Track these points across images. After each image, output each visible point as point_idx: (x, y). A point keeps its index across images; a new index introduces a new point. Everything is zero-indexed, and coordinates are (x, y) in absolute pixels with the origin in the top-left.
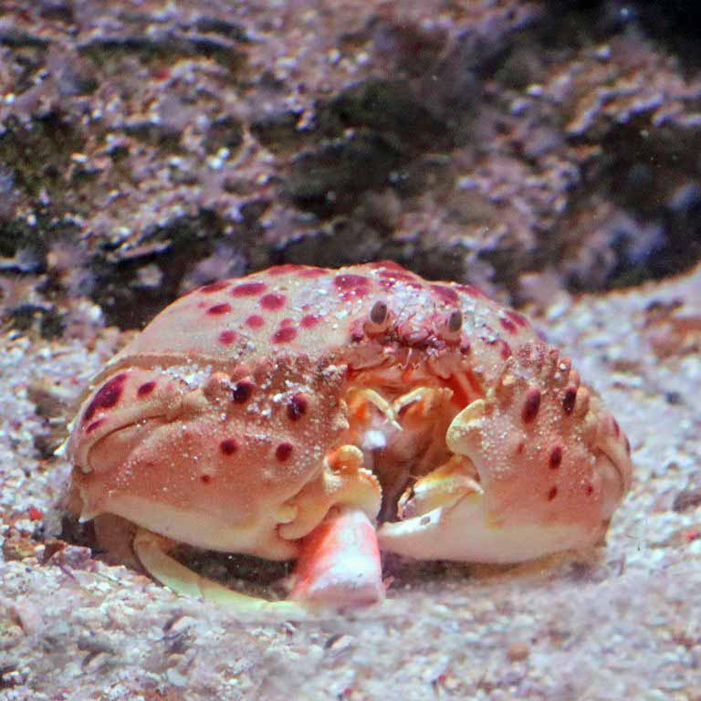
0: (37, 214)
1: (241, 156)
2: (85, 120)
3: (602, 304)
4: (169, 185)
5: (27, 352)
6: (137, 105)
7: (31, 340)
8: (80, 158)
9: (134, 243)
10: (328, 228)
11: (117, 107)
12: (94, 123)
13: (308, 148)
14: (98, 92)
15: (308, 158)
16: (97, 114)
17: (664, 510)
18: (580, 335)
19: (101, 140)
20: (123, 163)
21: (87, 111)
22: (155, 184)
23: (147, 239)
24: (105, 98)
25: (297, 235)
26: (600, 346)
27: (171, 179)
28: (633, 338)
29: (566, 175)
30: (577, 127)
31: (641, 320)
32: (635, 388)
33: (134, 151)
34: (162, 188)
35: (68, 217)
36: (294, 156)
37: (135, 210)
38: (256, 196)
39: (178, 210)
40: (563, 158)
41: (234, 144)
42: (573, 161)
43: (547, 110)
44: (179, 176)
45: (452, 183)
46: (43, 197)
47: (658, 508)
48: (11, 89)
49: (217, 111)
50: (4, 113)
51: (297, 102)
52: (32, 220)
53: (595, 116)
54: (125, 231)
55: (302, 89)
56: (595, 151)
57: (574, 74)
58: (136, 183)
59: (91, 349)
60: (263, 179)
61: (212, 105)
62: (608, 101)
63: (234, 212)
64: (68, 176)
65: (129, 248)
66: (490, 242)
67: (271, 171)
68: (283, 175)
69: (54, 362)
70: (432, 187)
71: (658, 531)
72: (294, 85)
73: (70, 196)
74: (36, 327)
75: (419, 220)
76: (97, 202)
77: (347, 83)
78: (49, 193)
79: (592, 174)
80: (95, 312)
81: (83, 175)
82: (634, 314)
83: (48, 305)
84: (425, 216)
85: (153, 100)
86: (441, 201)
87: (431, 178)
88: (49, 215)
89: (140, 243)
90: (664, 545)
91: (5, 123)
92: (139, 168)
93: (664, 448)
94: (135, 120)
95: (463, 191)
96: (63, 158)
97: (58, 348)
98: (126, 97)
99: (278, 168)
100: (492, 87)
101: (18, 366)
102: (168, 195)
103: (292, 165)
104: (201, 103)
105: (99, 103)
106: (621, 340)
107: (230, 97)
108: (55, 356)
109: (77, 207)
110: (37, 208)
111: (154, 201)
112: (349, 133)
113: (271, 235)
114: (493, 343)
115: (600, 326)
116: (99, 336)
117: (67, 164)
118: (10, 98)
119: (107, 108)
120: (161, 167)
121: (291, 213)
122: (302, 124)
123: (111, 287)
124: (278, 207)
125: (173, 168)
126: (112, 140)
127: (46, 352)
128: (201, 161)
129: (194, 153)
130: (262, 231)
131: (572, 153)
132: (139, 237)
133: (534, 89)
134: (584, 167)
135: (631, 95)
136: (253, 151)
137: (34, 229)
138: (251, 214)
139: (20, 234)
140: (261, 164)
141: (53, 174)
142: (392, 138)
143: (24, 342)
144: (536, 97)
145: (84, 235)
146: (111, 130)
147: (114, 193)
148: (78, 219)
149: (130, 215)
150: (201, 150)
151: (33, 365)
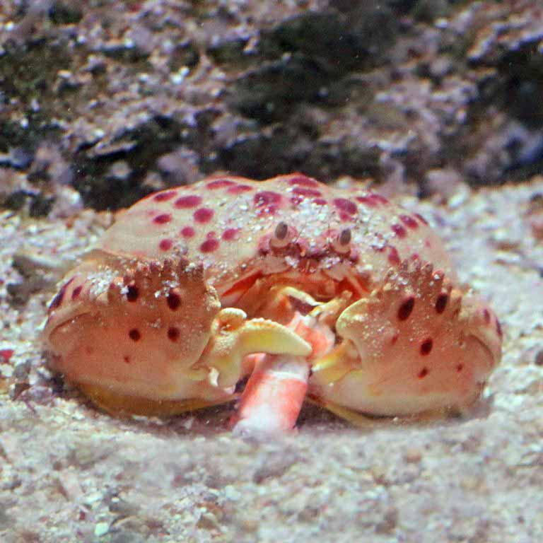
0: (29, 118)
1: (198, 74)
2: (71, 44)
3: (496, 195)
4: (138, 96)
5: (18, 228)
6: (114, 32)
7: (22, 218)
8: (65, 74)
9: (107, 142)
10: (268, 132)
11: (99, 34)
12: (79, 46)
13: (253, 68)
14: (82, 21)
15: (252, 76)
16: (81, 39)
17: (527, 363)
18: (473, 220)
19: (84, 60)
20: (101, 78)
21: (73, 36)
22: (127, 95)
23: (117, 139)
24: (89, 26)
25: (241, 137)
26: (489, 230)
27: (140, 91)
28: (517, 223)
29: (466, 91)
30: (476, 53)
31: (524, 209)
32: (514, 264)
33: (111, 68)
34: (132, 99)
35: (54, 121)
36: (241, 74)
37: (109, 116)
38: (208, 106)
39: (144, 116)
40: (465, 78)
41: (193, 64)
42: (472, 80)
43: (452, 39)
44: (147, 89)
45: (372, 97)
46: (34, 105)
47: (523, 361)
48: (11, 18)
49: (180, 37)
50: (4, 39)
51: (245, 31)
52: (24, 123)
53: (492, 44)
54: (100, 133)
55: (250, 21)
56: (491, 72)
57: (476, 11)
58: (111, 94)
59: (69, 226)
60: (215, 92)
61: (176, 33)
62: (502, 33)
63: (190, 119)
64: (55, 88)
65: (104, 147)
66: (401, 145)
67: (222, 86)
68: (232, 89)
69: (39, 237)
70: (354, 100)
71: (522, 380)
72: (243, 17)
73: (57, 105)
74: (26, 209)
75: (343, 127)
76: (79, 109)
77: (286, 16)
78: (39, 102)
79: (488, 91)
80: (75, 197)
81: (67, 88)
82: (520, 203)
83: (37, 191)
84: (349, 123)
85: (128, 28)
86: (362, 111)
87: (354, 93)
88: (39, 120)
89: (112, 143)
90: (524, 392)
91: (4, 46)
92: (115, 82)
93: (531, 313)
94: (113, 44)
95: (381, 104)
96: (52, 73)
97: (44, 225)
98: (106, 26)
99: (228, 83)
100: (408, 20)
101: (11, 238)
102: (137, 105)
103: (238, 82)
104: (167, 32)
105: (83, 30)
106: (507, 225)
107: (191, 26)
108: (40, 232)
109: (63, 113)
110: (29, 114)
111: (125, 109)
112: (286, 56)
113: (220, 137)
114: (381, 250)
115: (491, 212)
116: (77, 216)
117: (55, 79)
118: (10, 26)
119: (90, 34)
120: (132, 82)
121: (238, 119)
122: (248, 49)
123: (88, 178)
124: (227, 115)
125: (142, 83)
126: (93, 60)
127: (33, 228)
128: (165, 78)
129: (160, 71)
130: (213, 134)
131: (472, 74)
132: (111, 138)
133: (442, 22)
134: (482, 85)
135: (521, 28)
136: (209, 70)
137: (27, 130)
138: (204, 120)
139: (14, 135)
140: (215, 80)
141: (43, 87)
142: (322, 61)
143: (16, 220)
144: (443, 30)
145: (67, 135)
146: (93, 52)
147: (93, 102)
148: (62, 123)
149: (105, 120)
150: (166, 69)
151: (21, 239)
